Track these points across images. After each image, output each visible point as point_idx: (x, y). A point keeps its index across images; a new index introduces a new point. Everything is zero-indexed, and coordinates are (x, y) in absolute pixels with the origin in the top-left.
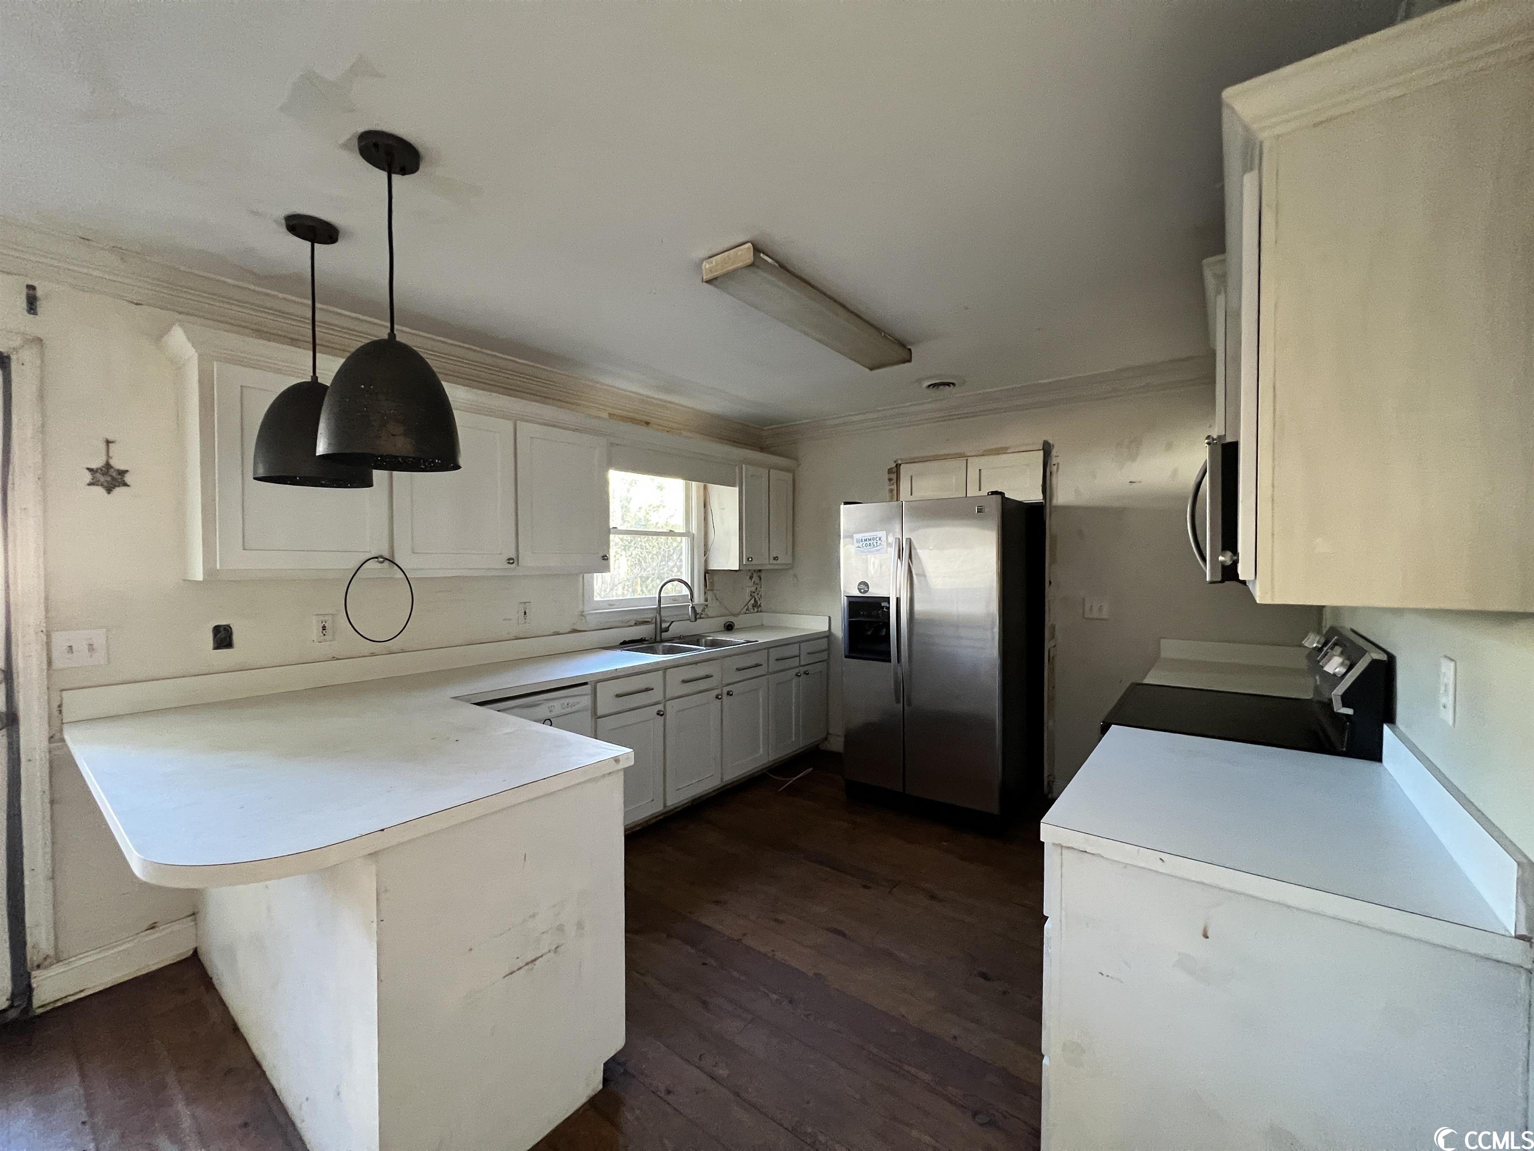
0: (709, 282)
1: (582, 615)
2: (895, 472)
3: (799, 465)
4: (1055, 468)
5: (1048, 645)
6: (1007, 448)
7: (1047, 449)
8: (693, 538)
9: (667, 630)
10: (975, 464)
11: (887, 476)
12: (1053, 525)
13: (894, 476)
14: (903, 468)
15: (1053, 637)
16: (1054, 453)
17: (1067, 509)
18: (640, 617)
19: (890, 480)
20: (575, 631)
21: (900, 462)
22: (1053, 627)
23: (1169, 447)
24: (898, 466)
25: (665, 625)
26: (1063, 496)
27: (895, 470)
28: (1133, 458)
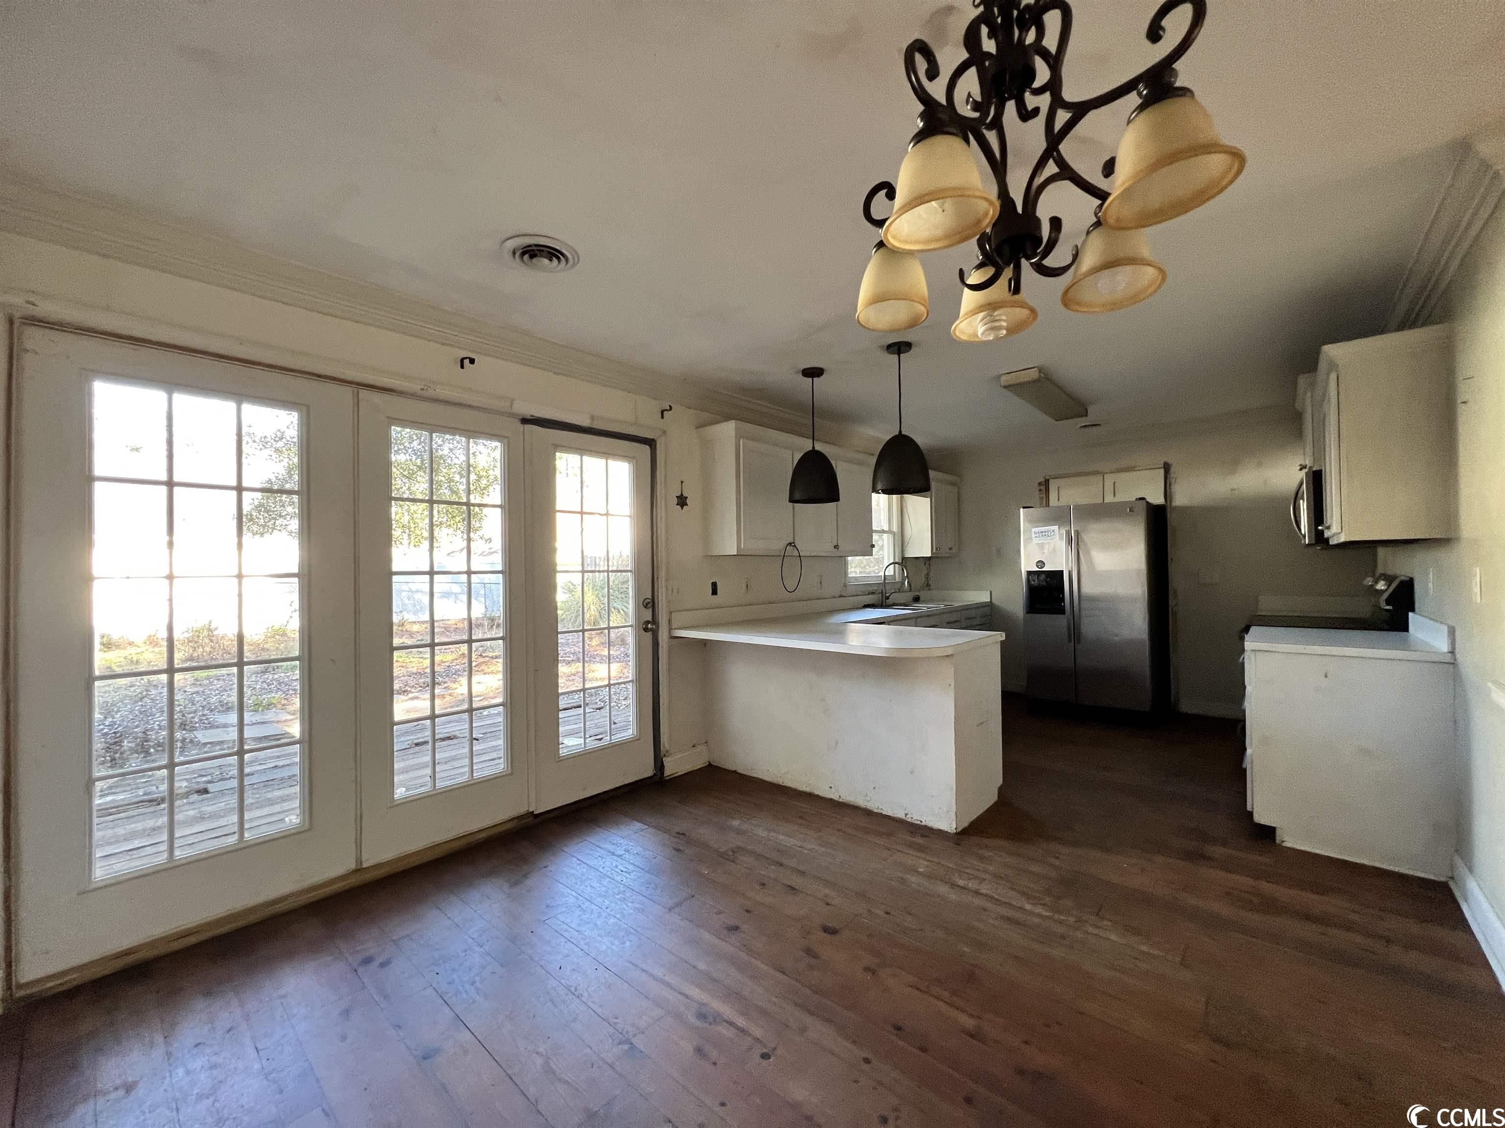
0: (1005, 387)
1: (845, 585)
2: (1045, 486)
3: (962, 481)
4: (1173, 480)
5: (1172, 603)
6: (1135, 467)
7: (1167, 468)
8: (894, 534)
9: (887, 598)
10: (1109, 479)
11: (1037, 488)
12: (1173, 519)
13: (1043, 488)
14: (1051, 482)
15: (1176, 597)
16: (1172, 470)
17: (1183, 510)
18: (871, 589)
19: (1040, 490)
20: (841, 596)
21: (1048, 477)
22: (1175, 592)
23: (1260, 464)
24: (1047, 482)
25: (887, 595)
26: (1180, 499)
27: (1044, 483)
28: (1233, 472)
